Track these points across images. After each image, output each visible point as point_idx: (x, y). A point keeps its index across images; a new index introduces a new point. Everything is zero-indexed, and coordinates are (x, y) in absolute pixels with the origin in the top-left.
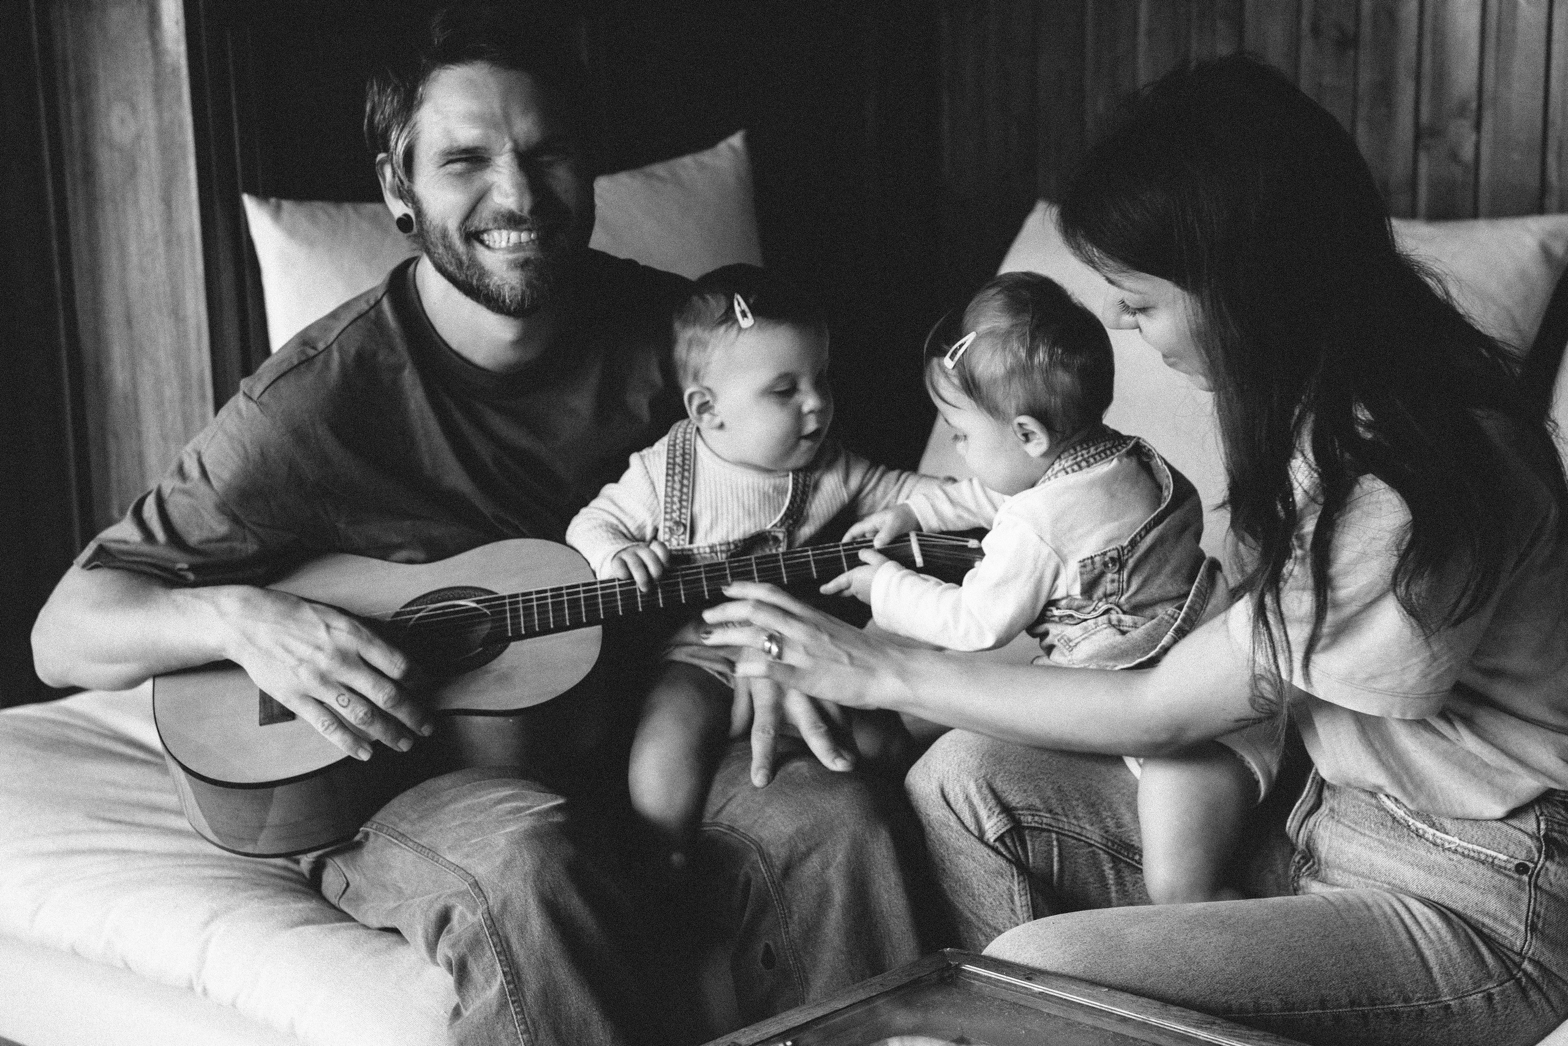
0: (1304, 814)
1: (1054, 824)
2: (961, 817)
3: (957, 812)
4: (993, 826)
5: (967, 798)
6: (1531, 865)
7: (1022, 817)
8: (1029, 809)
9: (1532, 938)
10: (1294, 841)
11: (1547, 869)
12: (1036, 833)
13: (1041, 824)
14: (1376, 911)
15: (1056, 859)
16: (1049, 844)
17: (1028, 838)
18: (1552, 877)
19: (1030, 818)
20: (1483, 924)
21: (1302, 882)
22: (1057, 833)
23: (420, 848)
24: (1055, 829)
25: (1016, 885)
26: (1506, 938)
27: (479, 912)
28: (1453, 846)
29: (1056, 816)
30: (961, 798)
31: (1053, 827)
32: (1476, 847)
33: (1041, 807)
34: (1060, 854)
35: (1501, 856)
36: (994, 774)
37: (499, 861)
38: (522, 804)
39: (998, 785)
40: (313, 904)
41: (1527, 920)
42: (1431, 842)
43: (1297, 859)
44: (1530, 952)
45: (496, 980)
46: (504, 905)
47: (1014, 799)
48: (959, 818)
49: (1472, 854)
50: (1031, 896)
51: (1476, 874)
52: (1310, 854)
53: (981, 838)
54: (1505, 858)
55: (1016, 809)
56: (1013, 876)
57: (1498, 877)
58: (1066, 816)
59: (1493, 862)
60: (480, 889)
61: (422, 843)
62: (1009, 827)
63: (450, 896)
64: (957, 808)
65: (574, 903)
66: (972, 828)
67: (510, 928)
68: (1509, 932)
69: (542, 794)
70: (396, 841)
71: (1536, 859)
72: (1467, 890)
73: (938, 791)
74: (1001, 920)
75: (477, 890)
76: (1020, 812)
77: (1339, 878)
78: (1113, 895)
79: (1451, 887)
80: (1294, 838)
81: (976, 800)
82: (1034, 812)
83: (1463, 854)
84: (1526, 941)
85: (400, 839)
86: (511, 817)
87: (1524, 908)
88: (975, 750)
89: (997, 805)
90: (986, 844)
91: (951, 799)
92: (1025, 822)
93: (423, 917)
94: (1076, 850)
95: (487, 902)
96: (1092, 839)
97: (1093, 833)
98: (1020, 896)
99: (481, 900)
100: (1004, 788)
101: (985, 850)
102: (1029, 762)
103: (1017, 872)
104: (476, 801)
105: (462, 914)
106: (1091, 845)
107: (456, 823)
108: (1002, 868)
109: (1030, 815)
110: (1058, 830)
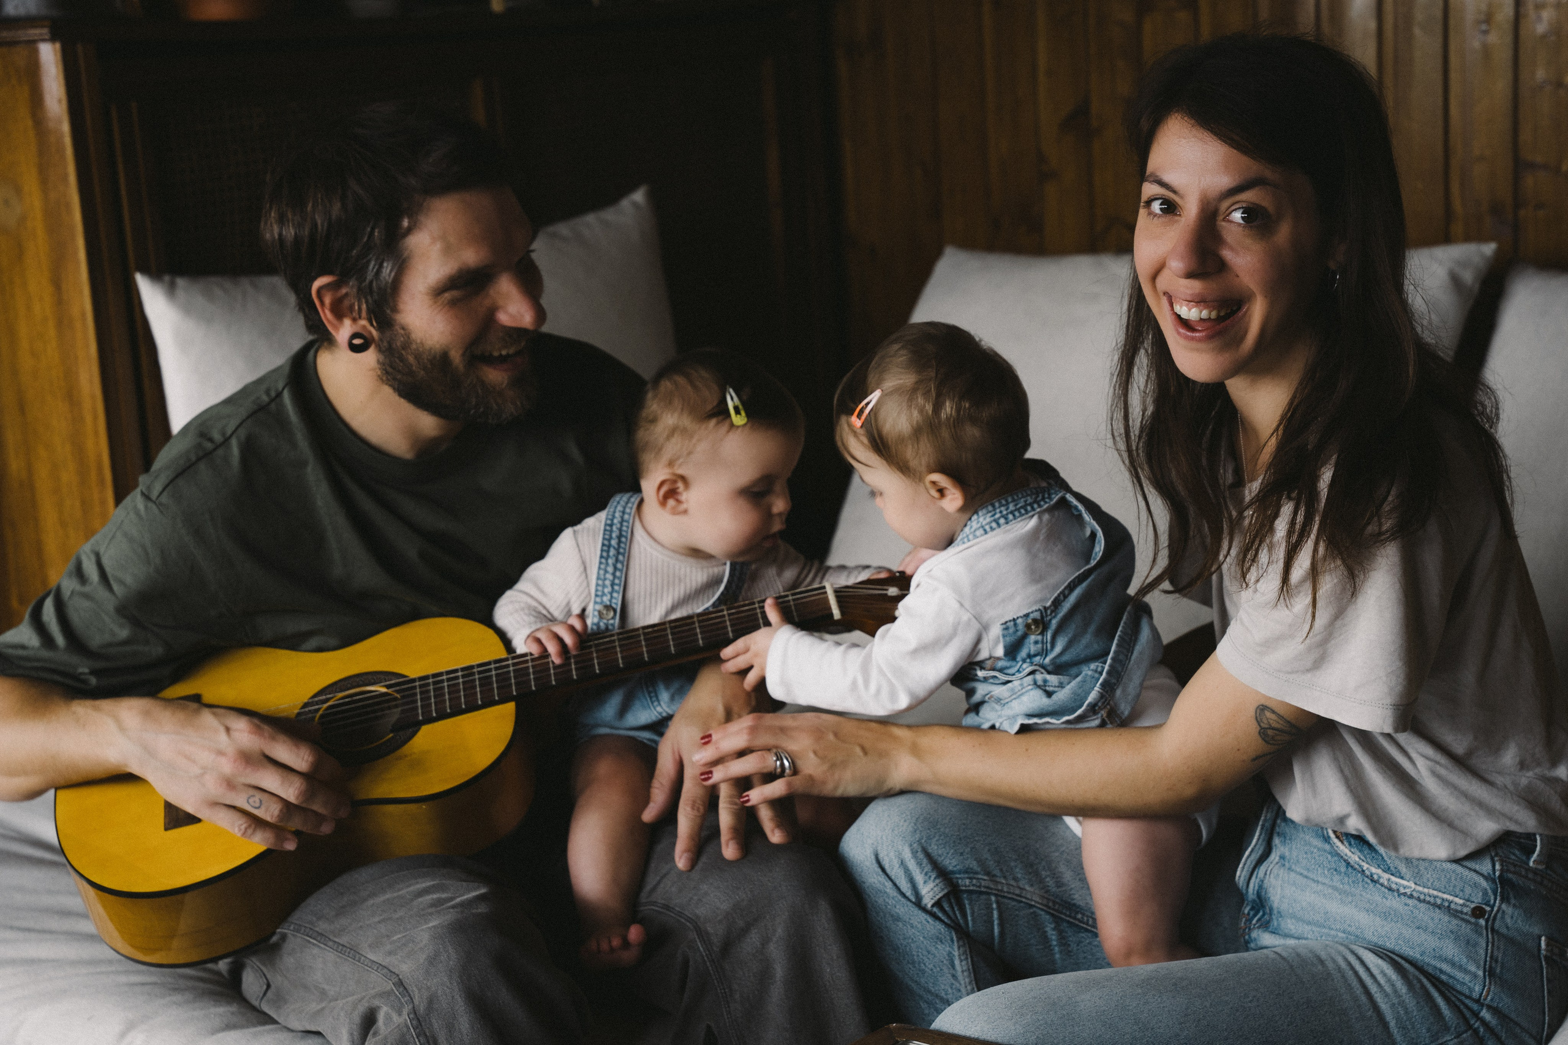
0: (1254, 863)
1: (992, 886)
2: (897, 883)
3: (893, 877)
4: (930, 891)
5: (902, 863)
6: (1488, 909)
7: (960, 881)
8: (966, 872)
9: (1490, 983)
10: (1244, 892)
11: (1504, 912)
12: (974, 896)
13: (980, 886)
14: (1330, 965)
15: (996, 922)
16: (989, 908)
17: (966, 902)
18: (1508, 920)
19: (967, 882)
20: (1441, 971)
21: (1254, 934)
22: (996, 895)
23: (340, 948)
24: (994, 892)
25: (956, 949)
26: (1464, 984)
27: (405, 1012)
28: (1408, 891)
29: (994, 878)
30: (896, 863)
31: (992, 889)
32: (1432, 892)
33: (979, 869)
34: (1000, 918)
35: (1457, 900)
36: (929, 838)
37: (422, 957)
38: (444, 896)
39: (934, 849)
40: (234, 1008)
41: (1485, 964)
42: (1386, 887)
43: (1246, 911)
44: (1489, 998)
46: (431, 1001)
47: (950, 862)
48: (895, 884)
49: (1428, 899)
50: (972, 961)
51: (1432, 919)
52: (1261, 903)
53: (918, 903)
54: (1461, 902)
55: (953, 872)
56: (952, 940)
57: (1455, 922)
58: (1005, 877)
59: (1449, 907)
60: (405, 989)
61: (342, 942)
62: (946, 891)
63: (374, 997)
64: (892, 874)
65: (504, 997)
66: (909, 893)
67: (437, 1024)
68: (1467, 978)
69: (464, 884)
70: (315, 942)
71: (1492, 902)
72: (1424, 936)
73: (873, 857)
74: (943, 986)
75: (401, 989)
76: (958, 876)
77: (1292, 927)
78: (1057, 956)
79: (1407, 932)
80: (1245, 887)
81: (912, 865)
82: (971, 875)
83: (1419, 899)
84: (1484, 986)
85: (318, 938)
86: (433, 910)
87: (1482, 952)
88: (908, 813)
89: (933, 870)
90: (924, 909)
91: (887, 867)
92: (962, 886)
93: (348, 1020)
94: (1017, 912)
95: (413, 1002)
96: (1032, 900)
97: (1032, 893)
98: (961, 961)
99: (406, 999)
100: (940, 852)
101: (923, 916)
102: (964, 824)
103: (957, 937)
104: (395, 895)
105: (387, 1015)
106: (1031, 906)
107: (377, 919)
108: (941, 934)
109: (968, 878)
110: (996, 892)
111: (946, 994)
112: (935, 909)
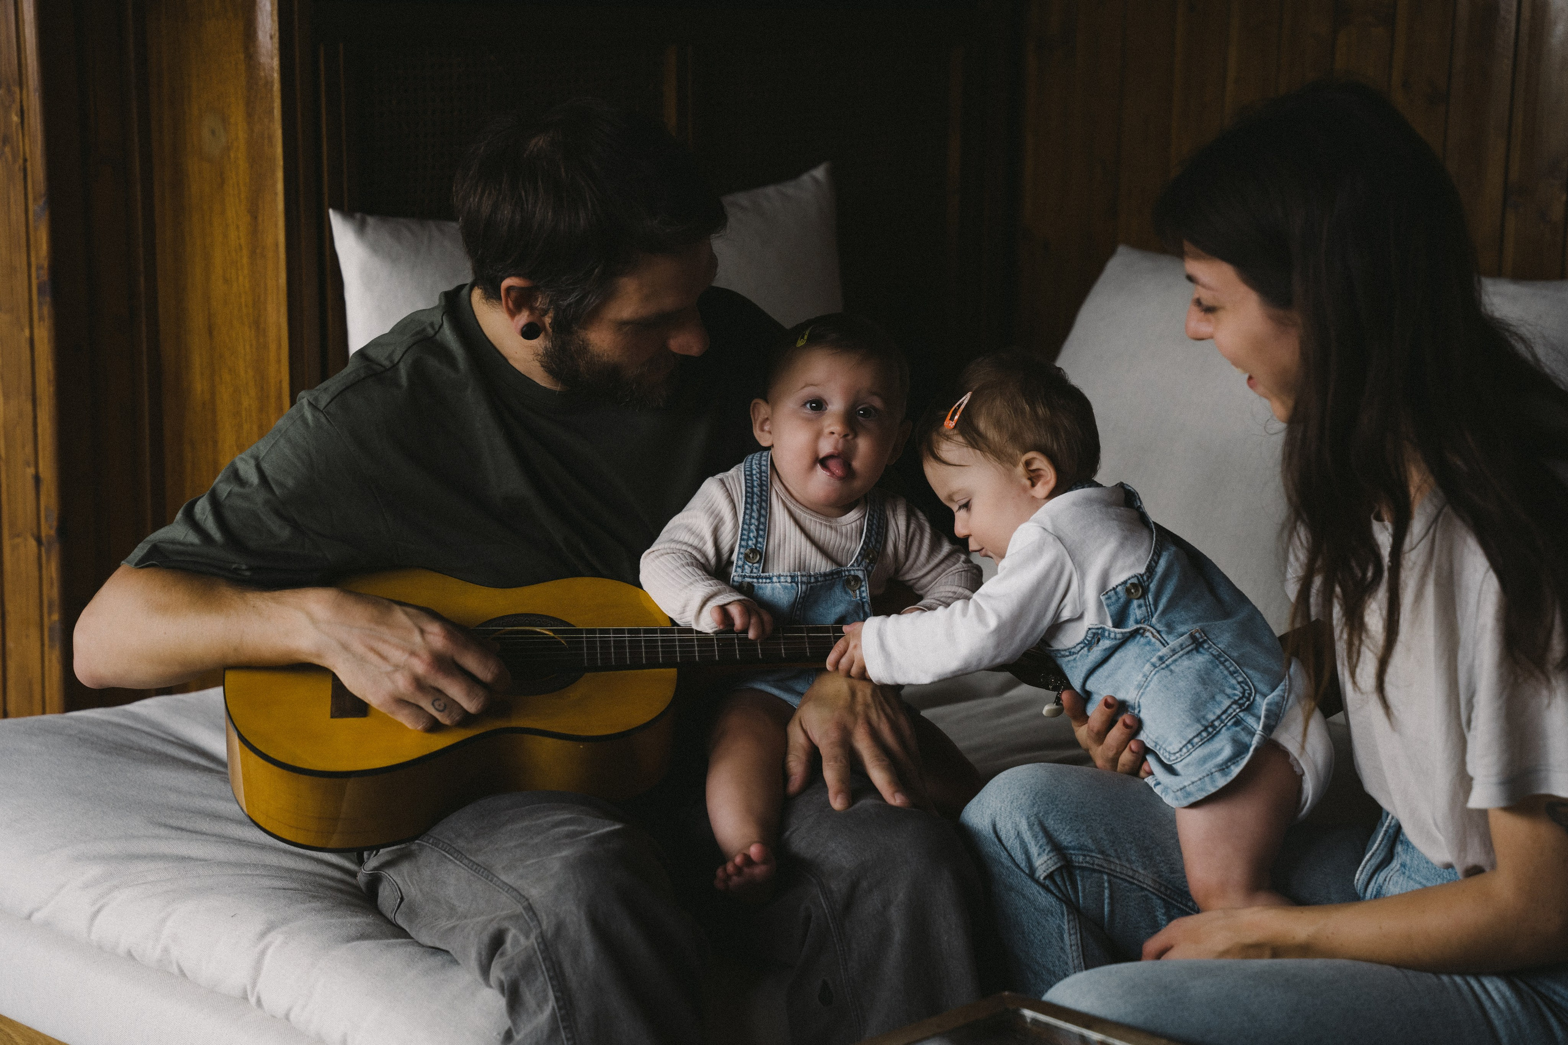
0: (1373, 868)
1: (1105, 865)
2: (1012, 853)
3: (1009, 848)
4: (1043, 863)
5: (1019, 835)
7: (1074, 857)
8: (1080, 849)
12: (1086, 873)
13: (1093, 864)
15: (1106, 901)
16: (1101, 886)
17: (1079, 878)
19: (1081, 858)
22: (1108, 874)
23: (475, 867)
24: (1106, 871)
25: (1066, 923)
27: (533, 937)
29: (1108, 858)
30: (1013, 834)
31: (1104, 868)
33: (1093, 848)
34: (1111, 897)
36: (1046, 813)
37: (551, 884)
38: (578, 828)
39: (1050, 823)
40: (370, 919)
45: (548, 1005)
46: (560, 927)
47: (1066, 838)
48: (1010, 855)
50: (1081, 936)
53: (1032, 874)
55: (1067, 848)
56: (1063, 914)
58: (1119, 858)
60: (535, 914)
61: (477, 862)
62: (1059, 865)
63: (504, 919)
64: (1008, 845)
65: (627, 930)
66: (1023, 865)
67: (563, 951)
69: (599, 819)
70: (451, 858)
73: (991, 826)
75: (531, 913)
76: (1072, 852)
80: (1362, 891)
81: (1027, 836)
82: (1086, 853)
85: (456, 855)
86: (568, 841)
88: (1028, 787)
89: (1048, 843)
90: (1037, 881)
91: (1003, 838)
92: (1076, 862)
93: (477, 940)
94: (1128, 894)
95: (540, 926)
96: (1144, 883)
97: (1145, 876)
98: (1070, 935)
99: (534, 923)
100: (1056, 827)
101: (1036, 888)
102: (1082, 803)
103: (1067, 911)
104: (533, 823)
105: (515, 936)
106: (1143, 889)
107: (512, 844)
108: (1052, 906)
109: (1081, 855)
110: (1109, 871)
111: (1053, 966)
112: (1047, 882)
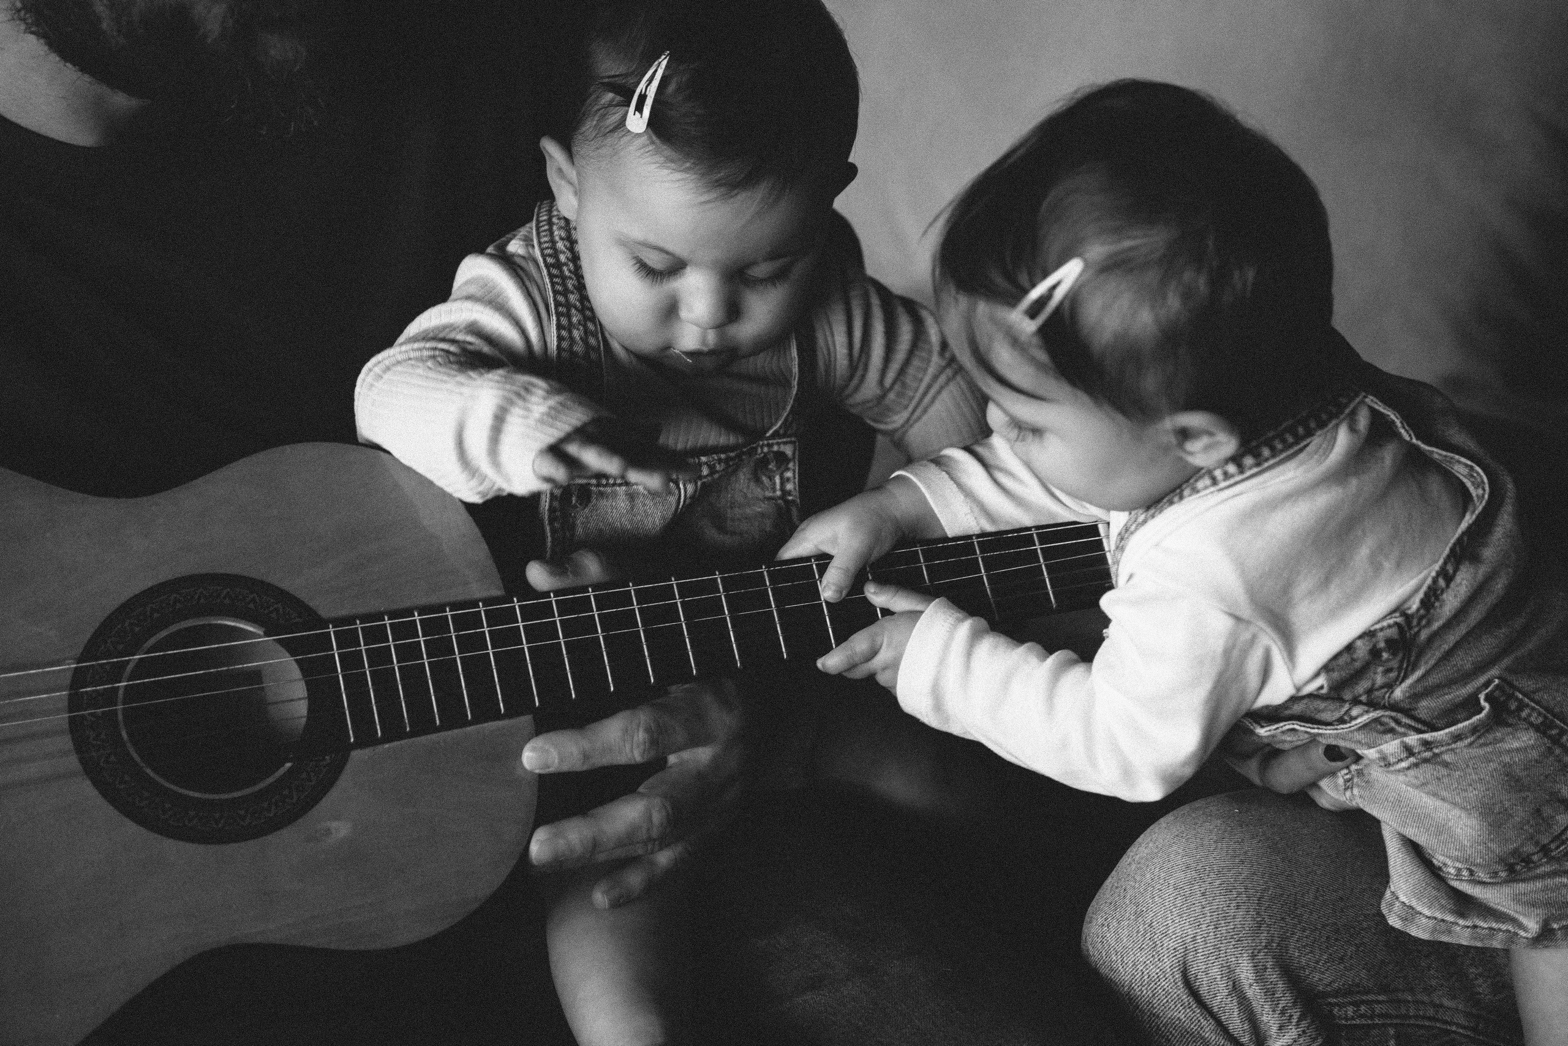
1: (1393, 1012)
2: (1224, 1021)
3: (1216, 1012)
4: (1291, 1043)
5: (1236, 988)
7: (1336, 1010)
8: (1346, 993)
12: (1359, 1033)
13: (1372, 1018)
19: (1350, 1011)
22: (1395, 1026)
24: (1393, 1021)
29: (1394, 997)
30: (1223, 986)
31: (1390, 1017)
33: (1371, 988)
36: (1285, 936)
39: (1294, 956)
47: (1322, 977)
48: (1219, 1023)
55: (1325, 995)
58: (1412, 990)
64: (1215, 1004)
66: (1245, 1039)
73: (1178, 976)
76: (1333, 1000)
81: (1254, 990)
82: (1357, 998)
89: (1295, 1003)
91: (1203, 990)
92: (1340, 1018)
96: (1451, 1023)
97: (1452, 1010)
100: (1306, 959)
106: (1449, 1033)
109: (1351, 1004)
110: (1397, 1021)
